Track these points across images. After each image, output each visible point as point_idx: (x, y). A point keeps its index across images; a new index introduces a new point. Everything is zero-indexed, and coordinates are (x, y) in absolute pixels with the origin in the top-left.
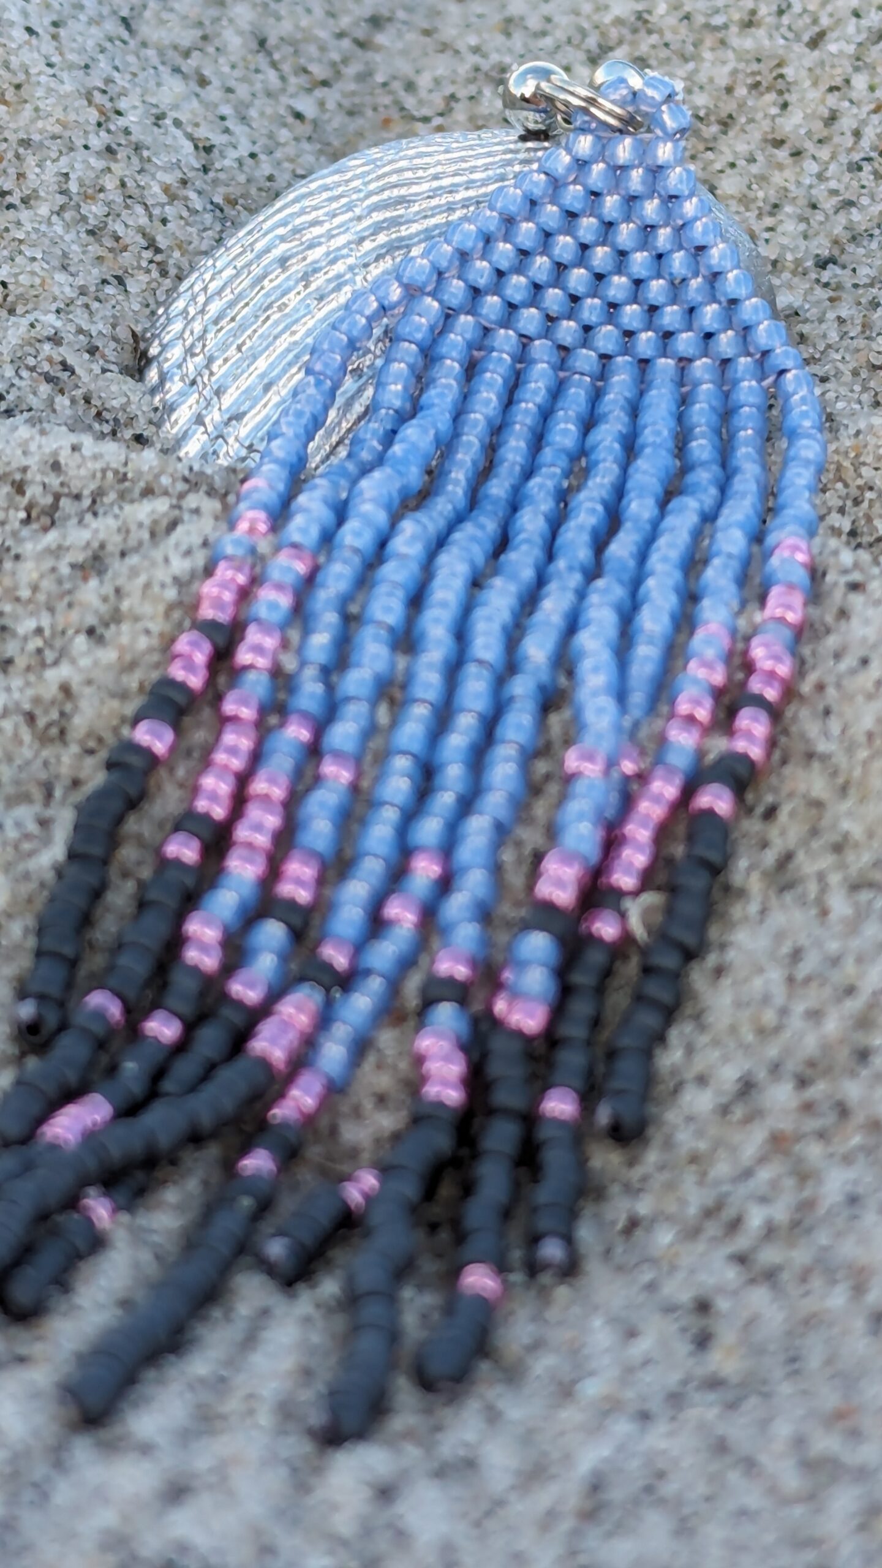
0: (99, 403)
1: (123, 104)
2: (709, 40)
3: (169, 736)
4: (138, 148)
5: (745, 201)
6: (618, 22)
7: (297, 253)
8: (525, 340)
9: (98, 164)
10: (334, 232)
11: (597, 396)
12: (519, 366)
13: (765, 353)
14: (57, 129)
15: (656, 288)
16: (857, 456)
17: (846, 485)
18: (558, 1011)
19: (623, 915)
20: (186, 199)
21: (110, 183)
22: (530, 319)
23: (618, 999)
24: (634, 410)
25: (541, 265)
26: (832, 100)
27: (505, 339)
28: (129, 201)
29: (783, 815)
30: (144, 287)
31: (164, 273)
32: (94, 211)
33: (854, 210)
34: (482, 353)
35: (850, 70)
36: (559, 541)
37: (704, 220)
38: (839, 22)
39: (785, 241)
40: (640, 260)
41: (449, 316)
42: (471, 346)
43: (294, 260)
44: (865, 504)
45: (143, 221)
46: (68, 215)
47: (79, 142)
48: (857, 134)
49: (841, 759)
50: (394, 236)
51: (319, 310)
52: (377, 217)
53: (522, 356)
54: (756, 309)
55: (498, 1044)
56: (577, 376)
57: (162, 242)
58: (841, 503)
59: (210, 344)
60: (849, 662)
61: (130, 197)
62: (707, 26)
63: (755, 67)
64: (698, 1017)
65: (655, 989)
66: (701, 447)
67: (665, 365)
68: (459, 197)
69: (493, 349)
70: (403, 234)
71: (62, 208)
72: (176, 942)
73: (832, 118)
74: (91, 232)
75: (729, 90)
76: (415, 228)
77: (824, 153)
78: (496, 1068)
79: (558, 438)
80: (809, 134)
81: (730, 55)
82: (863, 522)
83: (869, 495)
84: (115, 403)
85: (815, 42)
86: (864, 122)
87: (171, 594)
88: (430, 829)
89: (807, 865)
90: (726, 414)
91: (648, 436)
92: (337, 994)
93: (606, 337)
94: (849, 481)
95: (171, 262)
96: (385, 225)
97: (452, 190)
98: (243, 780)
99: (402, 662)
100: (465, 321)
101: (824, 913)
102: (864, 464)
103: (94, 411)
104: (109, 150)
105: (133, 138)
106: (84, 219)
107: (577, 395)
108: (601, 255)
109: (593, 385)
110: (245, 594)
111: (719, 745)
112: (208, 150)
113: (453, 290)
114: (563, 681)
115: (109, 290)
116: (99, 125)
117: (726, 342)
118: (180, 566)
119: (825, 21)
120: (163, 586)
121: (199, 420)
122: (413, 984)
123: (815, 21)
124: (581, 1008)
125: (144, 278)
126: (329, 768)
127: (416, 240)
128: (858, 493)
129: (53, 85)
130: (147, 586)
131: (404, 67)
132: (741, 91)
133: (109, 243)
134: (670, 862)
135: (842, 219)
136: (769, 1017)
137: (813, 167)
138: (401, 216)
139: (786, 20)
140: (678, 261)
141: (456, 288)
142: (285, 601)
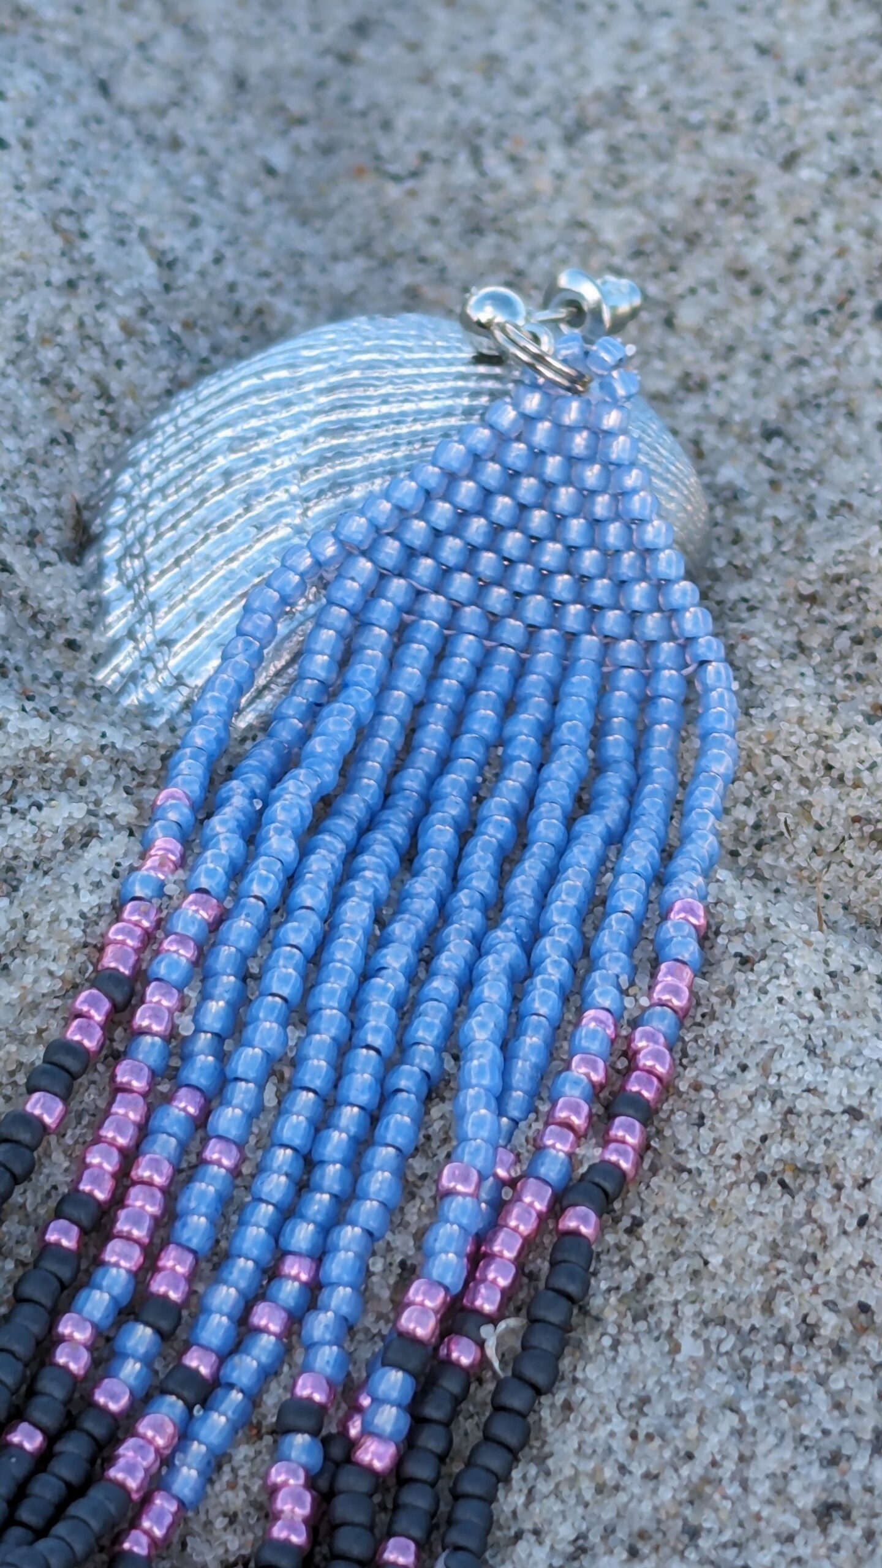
0: (35, 605)
1: (89, 224)
2: (684, 142)
3: (59, 1107)
4: (99, 278)
5: (700, 334)
6: (598, 96)
7: (242, 469)
8: (455, 608)
9: (57, 302)
10: (282, 450)
11: (520, 670)
12: (446, 632)
13: (691, 640)
14: (20, 264)
15: (589, 559)
16: (770, 742)
17: (755, 774)
18: (408, 1445)
19: (481, 1344)
20: (144, 333)
21: (68, 325)
22: (461, 584)
23: (469, 1429)
24: (555, 696)
25: (477, 526)
26: (799, 234)
27: (435, 604)
28: (87, 343)
29: (646, 1231)
30: (93, 442)
31: (114, 426)
32: (49, 355)
33: (805, 370)
34: (413, 618)
35: (818, 202)
36: (466, 864)
37: (642, 494)
38: (813, 145)
39: (734, 397)
40: (576, 528)
41: (383, 576)
42: (401, 610)
43: (238, 476)
44: (772, 796)
45: (98, 366)
46: (25, 364)
47: (41, 280)
48: (819, 280)
49: (707, 1178)
50: (339, 468)
51: (259, 540)
52: (324, 443)
53: (451, 623)
54: (684, 593)
55: (347, 1480)
56: (503, 649)
57: (115, 388)
58: (748, 795)
59: (150, 552)
60: (726, 1063)
61: (89, 338)
62: (684, 122)
63: (726, 180)
64: (541, 1460)
65: (504, 1430)
66: (616, 743)
67: (589, 643)
68: (404, 429)
69: (422, 617)
70: (348, 467)
71: (18, 355)
72: (49, 1341)
73: (795, 255)
74: (45, 382)
75: (698, 203)
76: (358, 463)
77: (783, 295)
78: (343, 1509)
79: (476, 727)
80: (771, 270)
81: (703, 162)
82: (767, 815)
83: (777, 786)
84: (51, 604)
85: (790, 162)
86: (825, 266)
87: (77, 933)
88: (302, 1235)
89: (664, 1292)
90: (645, 702)
91: (564, 732)
92: (197, 1410)
93: (535, 607)
94: (758, 770)
95: (123, 412)
96: (329, 455)
97: (399, 419)
98: (129, 1157)
99: (294, 1034)
100: (397, 586)
101: (676, 1349)
102: (776, 752)
103: (30, 612)
104: (71, 285)
105: (96, 268)
106: (38, 367)
107: (501, 670)
108: (538, 519)
109: (518, 656)
110: (149, 939)
111: (592, 1153)
112: (171, 265)
113: (387, 550)
114: (449, 1065)
115: (58, 451)
116: (63, 254)
117: (652, 624)
118: (89, 900)
119: (800, 141)
120: (70, 921)
121: (131, 635)
122: (272, 1399)
123: (790, 138)
124: (431, 1440)
125: (92, 432)
126: (213, 1151)
127: (359, 476)
128: (766, 783)
129: (20, 212)
130: (55, 918)
131: (384, 91)
132: (710, 207)
133: (62, 392)
134: (532, 1277)
135: (792, 379)
136: (609, 1473)
137: (769, 310)
138: (346, 445)
139: (762, 130)
140: (613, 533)
141: (391, 549)
142: (186, 954)
